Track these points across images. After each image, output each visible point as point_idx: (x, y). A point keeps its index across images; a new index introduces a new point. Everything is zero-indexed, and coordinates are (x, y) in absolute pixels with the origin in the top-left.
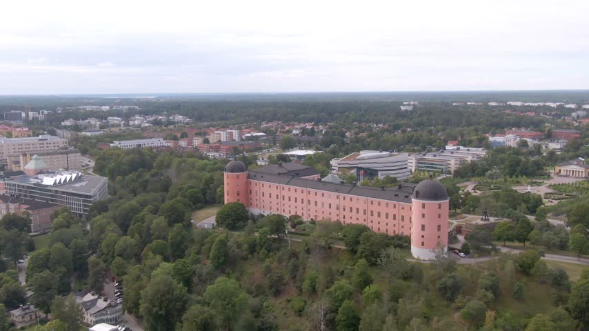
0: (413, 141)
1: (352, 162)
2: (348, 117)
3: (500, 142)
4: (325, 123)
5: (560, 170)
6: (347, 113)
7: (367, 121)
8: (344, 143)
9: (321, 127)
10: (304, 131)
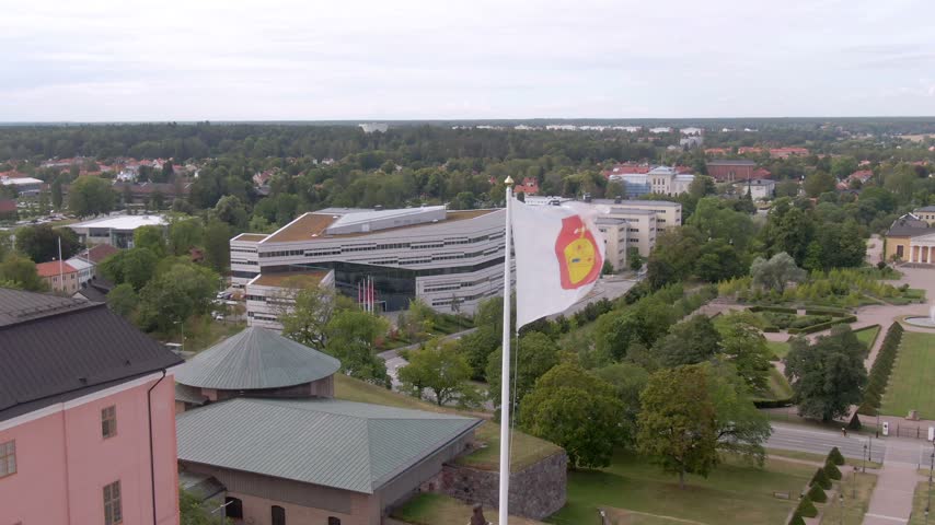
0: (429, 186)
1: (313, 246)
2: (250, 147)
3: (637, 186)
4: (199, 159)
5: (900, 249)
6: (248, 139)
7: (298, 154)
8: (254, 197)
9: (189, 167)
10: (144, 174)
